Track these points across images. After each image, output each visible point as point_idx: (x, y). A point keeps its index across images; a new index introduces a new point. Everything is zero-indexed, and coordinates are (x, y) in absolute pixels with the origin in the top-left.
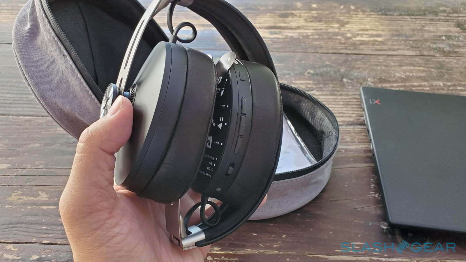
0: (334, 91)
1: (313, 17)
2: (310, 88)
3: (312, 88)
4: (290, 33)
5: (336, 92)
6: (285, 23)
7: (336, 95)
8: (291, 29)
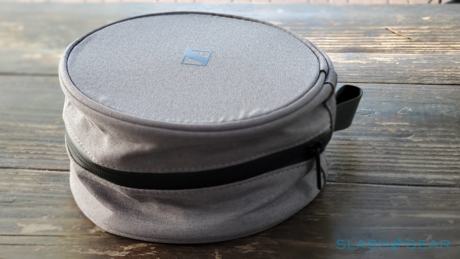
0: (445, 136)
1: (422, 35)
2: (404, 132)
3: (408, 132)
4: (380, 57)
5: (448, 139)
6: (374, 43)
7: (448, 143)
8: (383, 51)
